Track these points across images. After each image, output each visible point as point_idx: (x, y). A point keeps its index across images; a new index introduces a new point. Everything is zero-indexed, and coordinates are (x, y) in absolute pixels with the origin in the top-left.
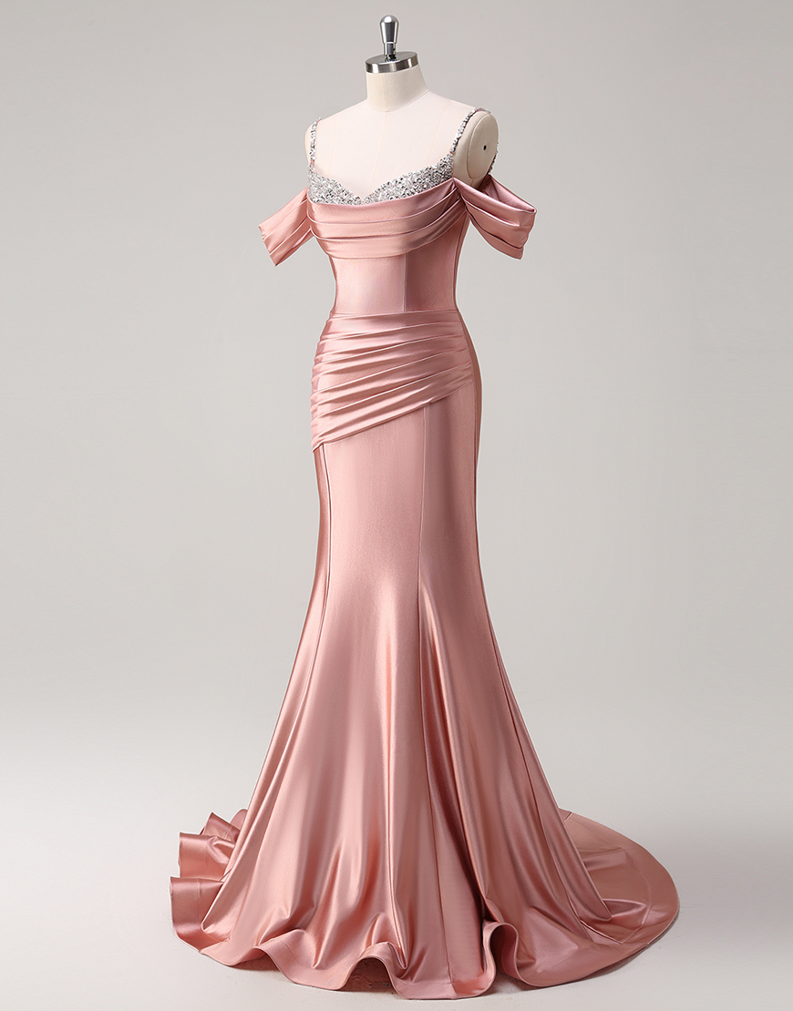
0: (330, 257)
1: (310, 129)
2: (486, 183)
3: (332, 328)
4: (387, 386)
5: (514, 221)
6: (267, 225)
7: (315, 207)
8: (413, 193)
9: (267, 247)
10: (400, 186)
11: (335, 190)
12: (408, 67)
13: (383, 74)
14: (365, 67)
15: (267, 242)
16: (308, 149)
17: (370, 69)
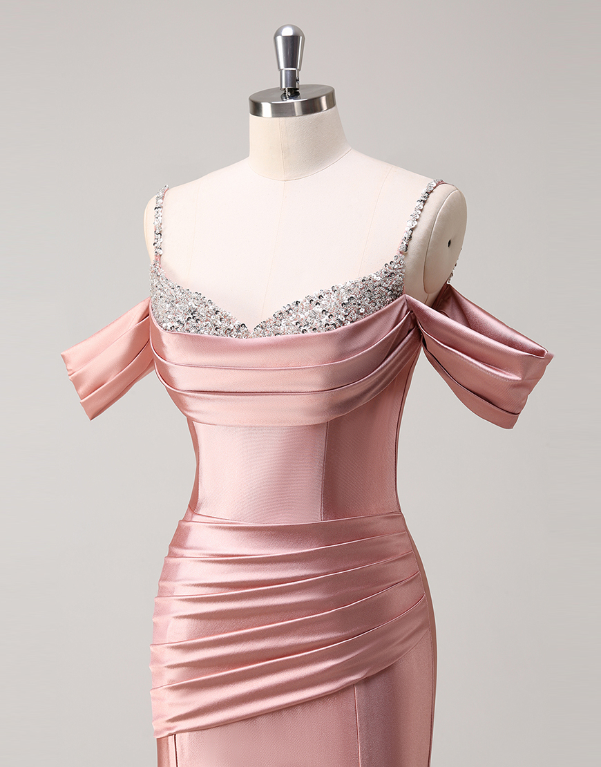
0: (190, 421)
1: (152, 203)
2: (446, 298)
3: (192, 540)
4: (290, 647)
5: (512, 370)
6: (76, 353)
7: (167, 338)
8: (342, 323)
9: (77, 388)
10: (319, 309)
11: (202, 310)
12: (321, 109)
13: (282, 119)
14: (247, 107)
15: (77, 382)
16: (150, 237)
17: (256, 109)
